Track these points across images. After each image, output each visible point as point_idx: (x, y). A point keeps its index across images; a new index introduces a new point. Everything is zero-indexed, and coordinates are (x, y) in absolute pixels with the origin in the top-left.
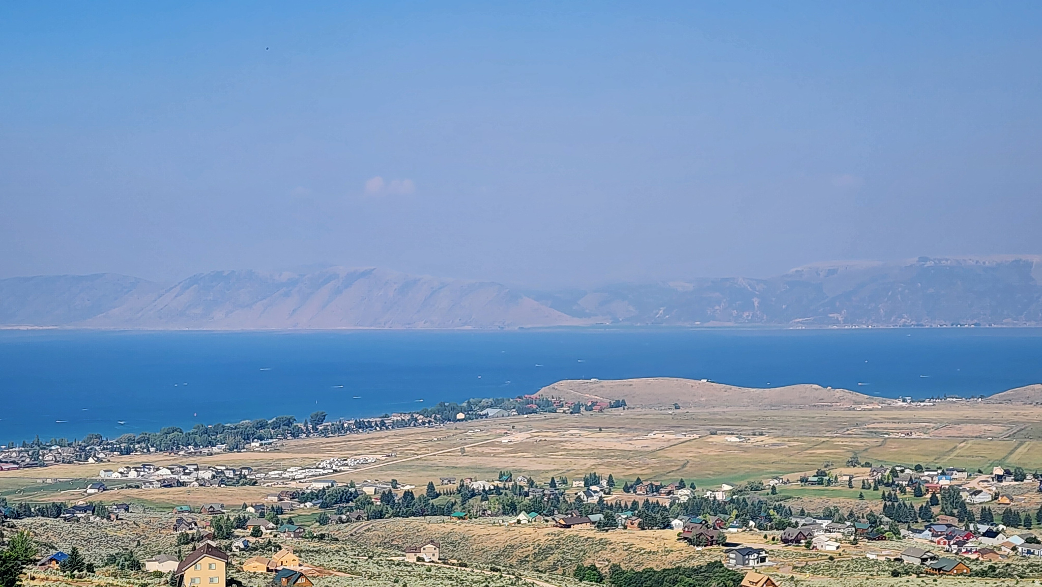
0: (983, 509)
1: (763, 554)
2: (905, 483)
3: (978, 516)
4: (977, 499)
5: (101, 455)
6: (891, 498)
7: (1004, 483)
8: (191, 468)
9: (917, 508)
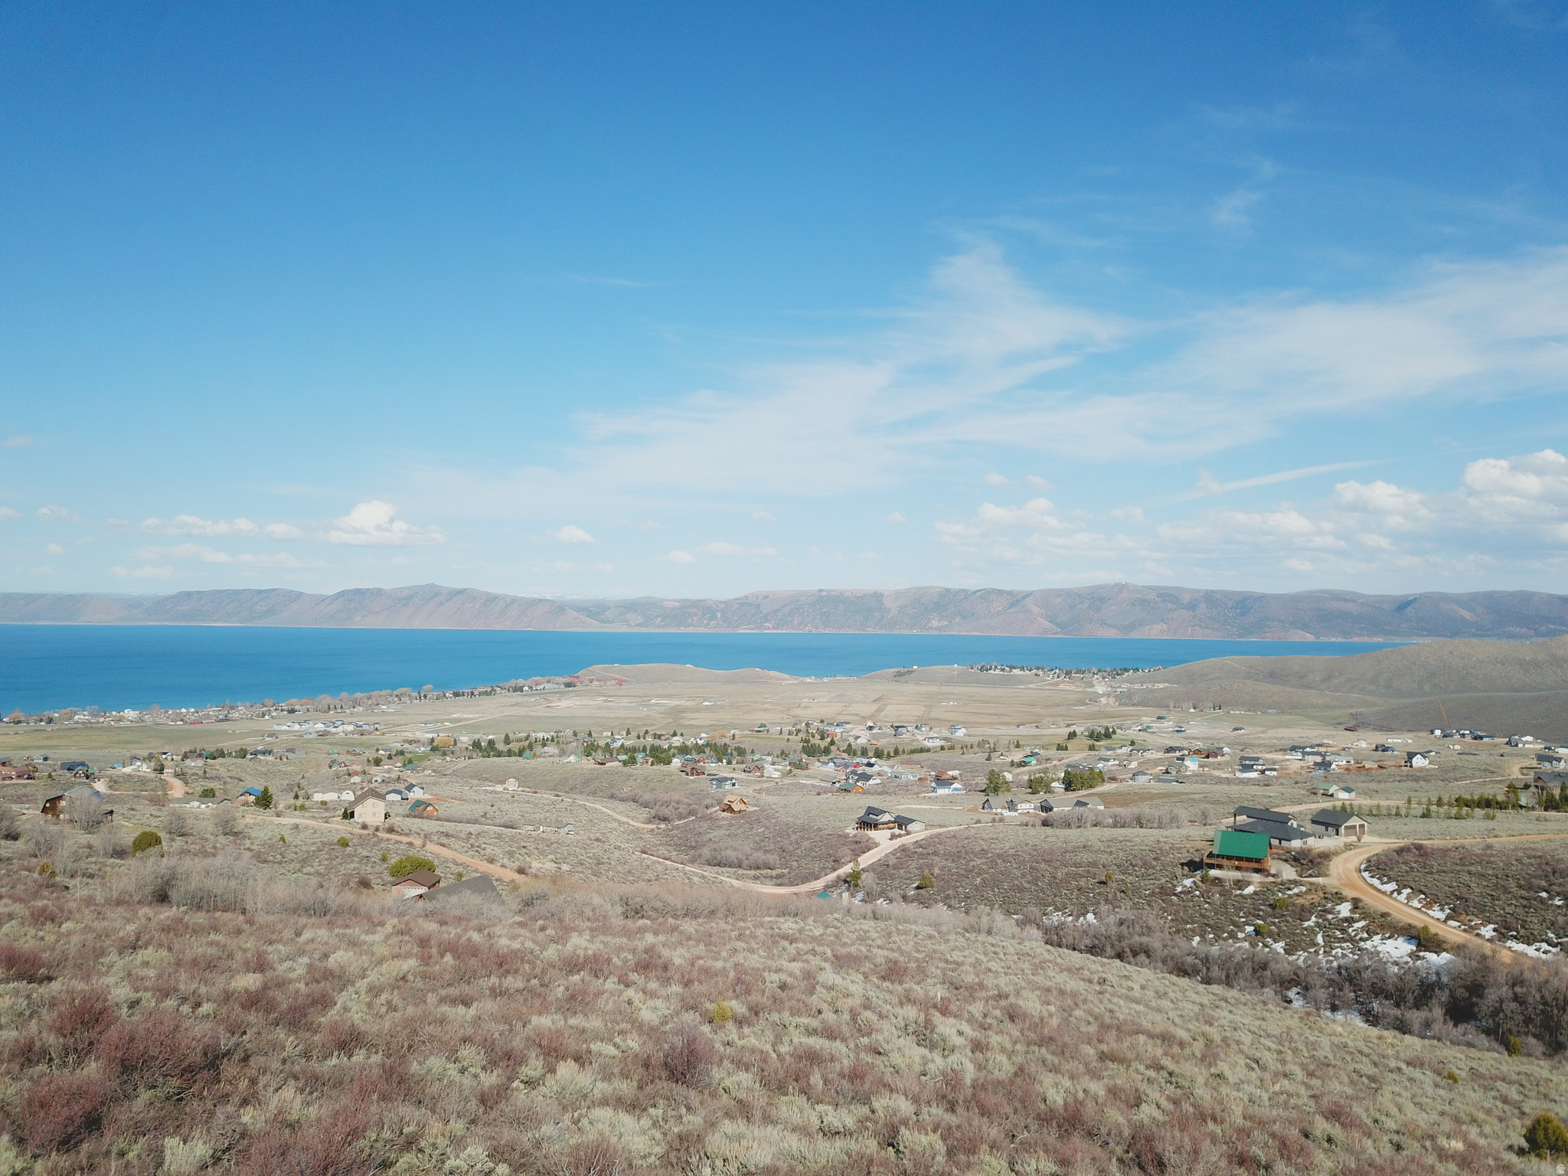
0: (863, 748)
1: (734, 781)
2: (814, 732)
3: (859, 753)
4: (859, 741)
5: (274, 714)
6: (807, 741)
7: (874, 731)
8: (339, 723)
9: (822, 747)
